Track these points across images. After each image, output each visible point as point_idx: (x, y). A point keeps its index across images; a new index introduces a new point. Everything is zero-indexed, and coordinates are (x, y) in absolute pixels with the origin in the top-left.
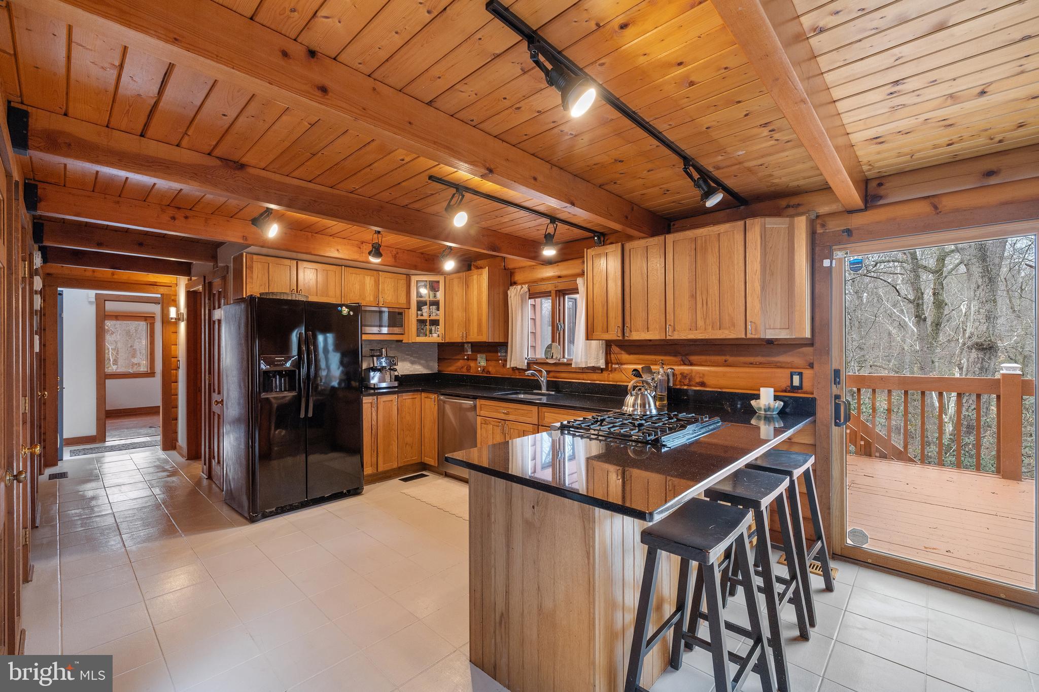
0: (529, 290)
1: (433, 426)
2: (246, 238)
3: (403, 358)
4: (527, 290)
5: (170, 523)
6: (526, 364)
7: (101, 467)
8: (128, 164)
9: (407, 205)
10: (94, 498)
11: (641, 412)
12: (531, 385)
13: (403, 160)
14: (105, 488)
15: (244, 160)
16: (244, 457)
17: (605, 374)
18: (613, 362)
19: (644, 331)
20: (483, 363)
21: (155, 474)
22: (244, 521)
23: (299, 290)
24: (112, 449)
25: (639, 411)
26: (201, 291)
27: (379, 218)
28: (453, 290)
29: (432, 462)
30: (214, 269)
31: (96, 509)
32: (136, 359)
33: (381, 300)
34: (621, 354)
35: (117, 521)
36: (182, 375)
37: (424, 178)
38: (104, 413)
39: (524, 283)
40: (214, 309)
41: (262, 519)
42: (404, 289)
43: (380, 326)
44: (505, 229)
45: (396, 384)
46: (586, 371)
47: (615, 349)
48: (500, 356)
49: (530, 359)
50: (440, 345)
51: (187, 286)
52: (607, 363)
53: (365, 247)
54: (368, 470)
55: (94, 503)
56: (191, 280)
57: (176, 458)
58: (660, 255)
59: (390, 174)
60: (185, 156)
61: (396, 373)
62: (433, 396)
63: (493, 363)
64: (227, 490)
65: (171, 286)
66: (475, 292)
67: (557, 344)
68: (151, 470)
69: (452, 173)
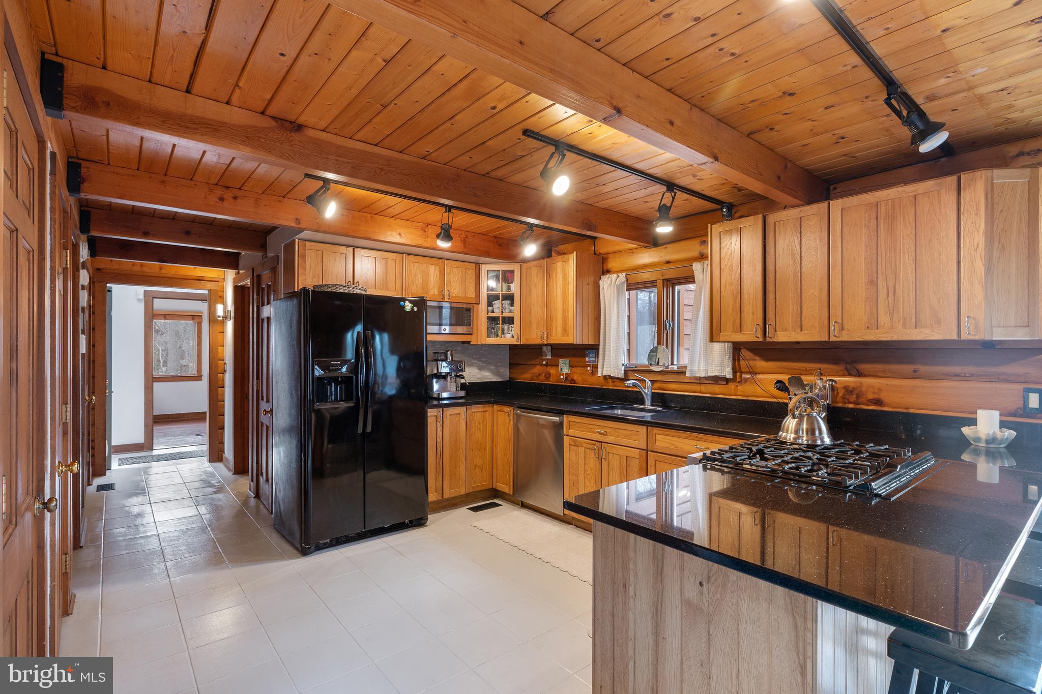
0: (627, 280)
1: (508, 446)
2: (299, 222)
3: (470, 363)
4: (624, 279)
5: (215, 551)
6: (623, 372)
7: (147, 479)
8: (173, 127)
9: (488, 173)
10: (140, 515)
11: (807, 440)
12: (633, 399)
13: (494, 108)
14: (151, 503)
15: (302, 120)
16: (295, 478)
17: (732, 386)
18: (743, 370)
19: (795, 331)
20: (566, 370)
21: (201, 490)
22: (294, 552)
23: (355, 282)
24: (160, 458)
25: (805, 439)
26: (249, 286)
27: (456, 189)
28: (531, 281)
29: (506, 488)
30: (263, 260)
31: (141, 529)
32: (184, 360)
33: (447, 293)
34: (755, 360)
35: (162, 544)
36: (229, 379)
37: (518, 131)
38: (151, 417)
39: (621, 271)
40: (263, 305)
41: (315, 551)
42: (473, 281)
43: (440, 325)
44: (604, 202)
45: (462, 394)
46: (706, 382)
47: (745, 353)
48: (587, 362)
49: (628, 365)
50: (512, 347)
51: (235, 281)
52: (734, 372)
53: (430, 230)
54: (433, 497)
55: (139, 521)
56: (238, 273)
57: (222, 472)
58: (821, 229)
59: (474, 130)
60: (236, 116)
61: (463, 381)
62: (508, 409)
63: (579, 370)
64: (276, 512)
65: (218, 281)
66: (560, 283)
67: (665, 347)
68: (197, 485)
69: (553, 125)
